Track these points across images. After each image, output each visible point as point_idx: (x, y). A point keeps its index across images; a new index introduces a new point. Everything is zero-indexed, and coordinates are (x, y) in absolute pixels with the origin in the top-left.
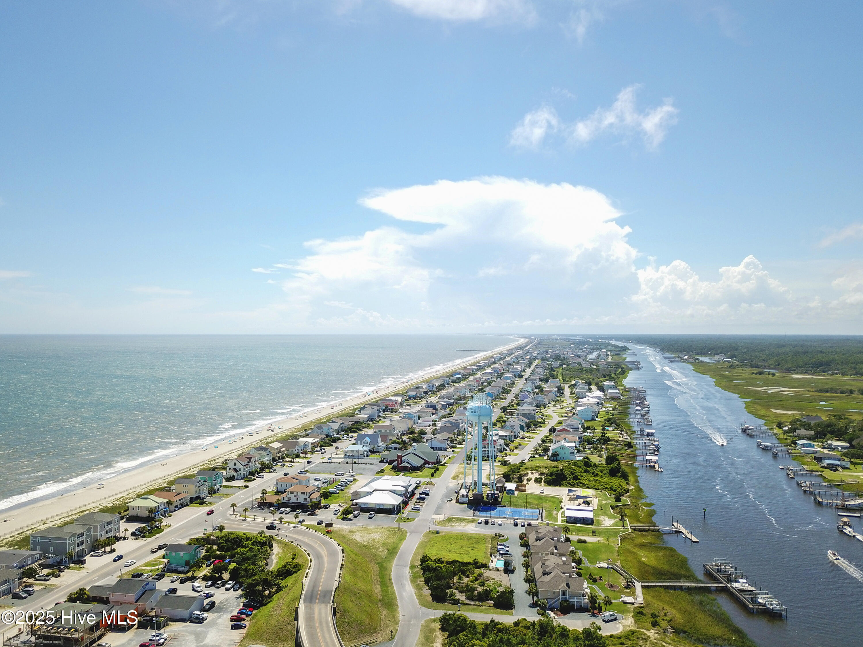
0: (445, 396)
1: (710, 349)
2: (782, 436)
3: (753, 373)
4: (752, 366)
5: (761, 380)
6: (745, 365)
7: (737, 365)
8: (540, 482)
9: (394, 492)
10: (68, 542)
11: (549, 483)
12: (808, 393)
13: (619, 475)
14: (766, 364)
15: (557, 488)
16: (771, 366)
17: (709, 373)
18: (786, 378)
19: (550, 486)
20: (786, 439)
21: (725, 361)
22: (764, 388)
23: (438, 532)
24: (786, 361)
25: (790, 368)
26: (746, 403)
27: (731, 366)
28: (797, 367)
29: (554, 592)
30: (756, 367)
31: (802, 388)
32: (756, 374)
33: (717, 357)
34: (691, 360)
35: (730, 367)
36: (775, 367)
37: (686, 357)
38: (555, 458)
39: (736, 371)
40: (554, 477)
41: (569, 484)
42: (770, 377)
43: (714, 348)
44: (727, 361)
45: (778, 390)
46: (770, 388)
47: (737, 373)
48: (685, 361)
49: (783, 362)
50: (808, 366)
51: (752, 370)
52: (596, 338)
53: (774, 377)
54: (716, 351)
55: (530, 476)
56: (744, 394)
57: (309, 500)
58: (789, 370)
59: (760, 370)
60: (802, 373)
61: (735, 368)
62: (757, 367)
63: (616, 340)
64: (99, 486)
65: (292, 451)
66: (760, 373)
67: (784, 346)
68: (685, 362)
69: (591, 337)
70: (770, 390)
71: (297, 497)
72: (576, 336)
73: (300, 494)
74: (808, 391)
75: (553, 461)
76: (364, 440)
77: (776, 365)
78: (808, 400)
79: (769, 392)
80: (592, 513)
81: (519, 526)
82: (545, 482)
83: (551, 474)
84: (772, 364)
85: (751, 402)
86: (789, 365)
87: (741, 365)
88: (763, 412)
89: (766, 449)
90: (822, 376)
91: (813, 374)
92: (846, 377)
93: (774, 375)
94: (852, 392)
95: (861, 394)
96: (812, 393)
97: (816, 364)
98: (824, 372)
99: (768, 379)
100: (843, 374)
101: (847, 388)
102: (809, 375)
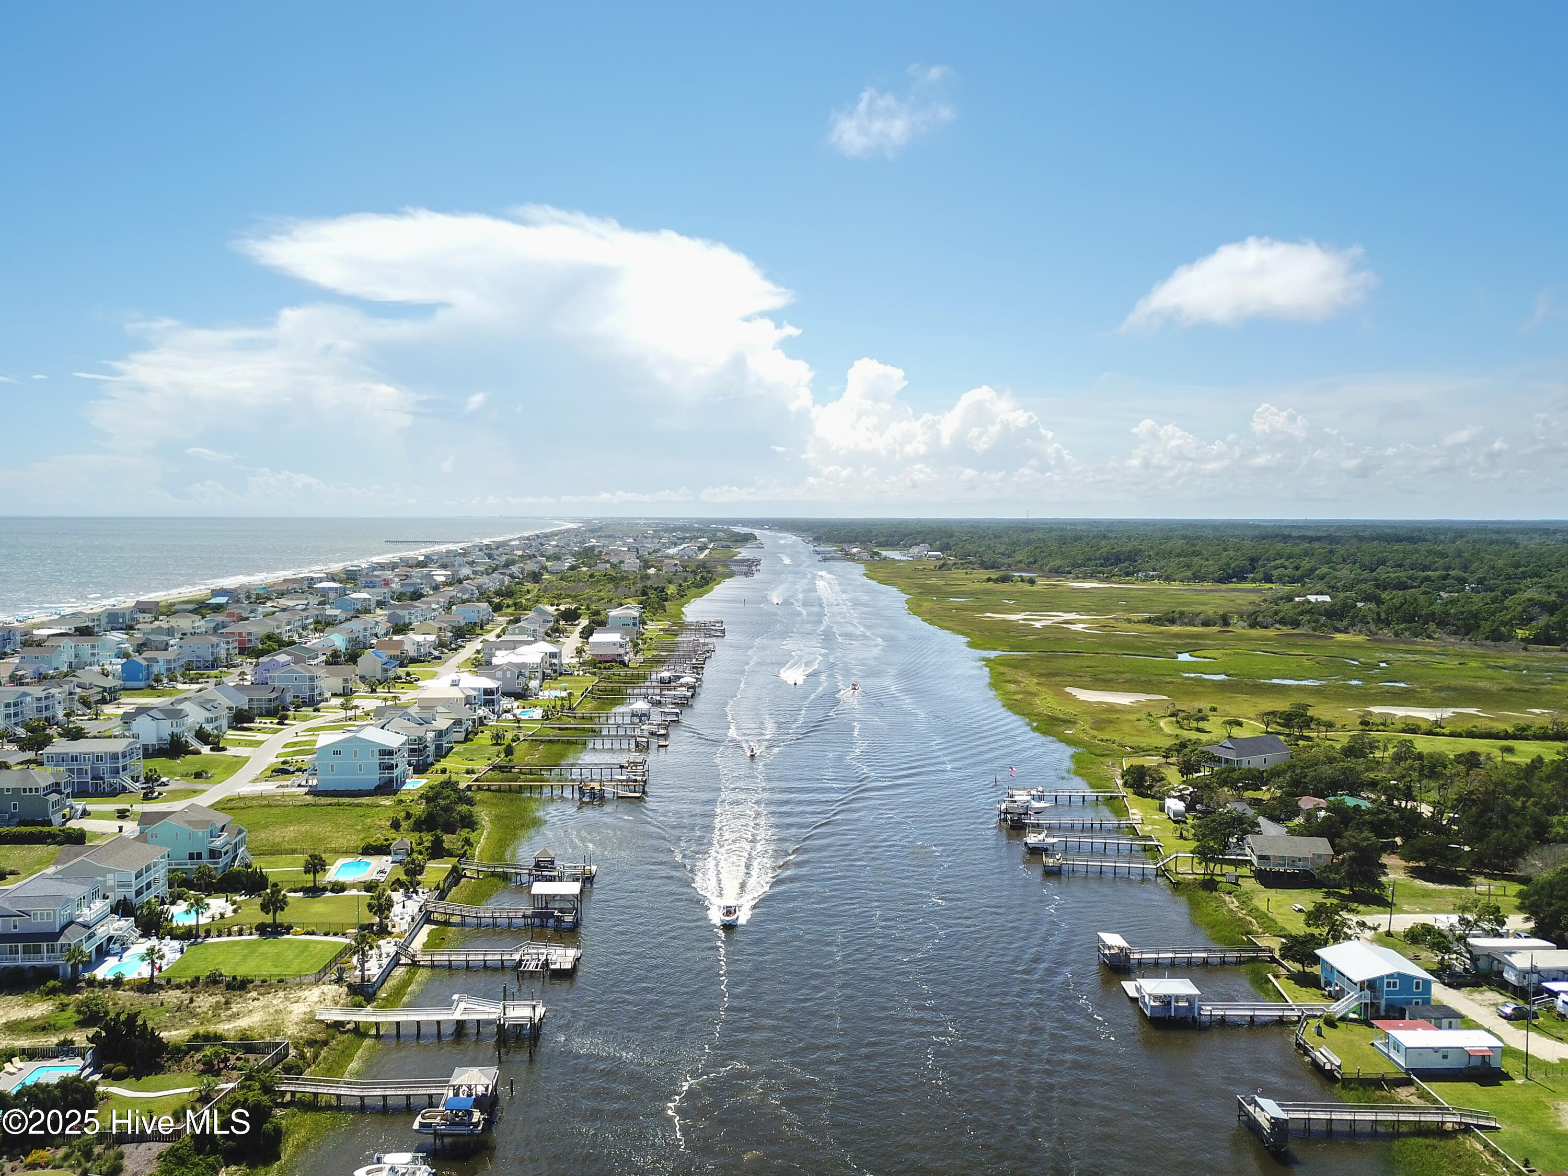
1: (904, 537)
3: (989, 580)
4: (984, 566)
5: (1010, 595)
6: (970, 563)
7: (955, 564)
12: (1129, 625)
14: (1010, 561)
16: (1020, 565)
17: (899, 581)
18: (1059, 589)
21: (930, 556)
22: (1021, 616)
24: (1050, 555)
25: (1060, 567)
26: (991, 664)
27: (943, 565)
28: (1074, 566)
30: (993, 568)
31: (1110, 613)
32: (996, 581)
33: (915, 550)
34: (866, 555)
35: (940, 568)
36: (1029, 566)
37: (854, 550)
39: (954, 576)
42: (1027, 587)
44: (935, 556)
45: (1056, 619)
46: (1035, 616)
47: (955, 579)
48: (852, 558)
49: (1043, 555)
50: (1094, 563)
51: (985, 574)
53: (1035, 588)
54: (915, 538)
56: (979, 635)
58: (1057, 572)
59: (1002, 573)
60: (1085, 577)
61: (950, 569)
62: (994, 566)
66: (1004, 579)
67: (1032, 530)
68: (853, 560)
74: (1129, 621)
77: (1030, 563)
78: (1144, 649)
79: (1038, 625)
84: (1020, 562)
85: (999, 662)
86: (1058, 562)
87: (962, 564)
90: (1128, 583)
91: (1107, 580)
92: (1176, 585)
93: (1032, 582)
94: (1225, 620)
95: (1252, 626)
96: (1138, 626)
97: (1107, 559)
98: (1127, 574)
99: (1024, 593)
100: (1168, 579)
101: (1210, 612)
102: (1101, 580)
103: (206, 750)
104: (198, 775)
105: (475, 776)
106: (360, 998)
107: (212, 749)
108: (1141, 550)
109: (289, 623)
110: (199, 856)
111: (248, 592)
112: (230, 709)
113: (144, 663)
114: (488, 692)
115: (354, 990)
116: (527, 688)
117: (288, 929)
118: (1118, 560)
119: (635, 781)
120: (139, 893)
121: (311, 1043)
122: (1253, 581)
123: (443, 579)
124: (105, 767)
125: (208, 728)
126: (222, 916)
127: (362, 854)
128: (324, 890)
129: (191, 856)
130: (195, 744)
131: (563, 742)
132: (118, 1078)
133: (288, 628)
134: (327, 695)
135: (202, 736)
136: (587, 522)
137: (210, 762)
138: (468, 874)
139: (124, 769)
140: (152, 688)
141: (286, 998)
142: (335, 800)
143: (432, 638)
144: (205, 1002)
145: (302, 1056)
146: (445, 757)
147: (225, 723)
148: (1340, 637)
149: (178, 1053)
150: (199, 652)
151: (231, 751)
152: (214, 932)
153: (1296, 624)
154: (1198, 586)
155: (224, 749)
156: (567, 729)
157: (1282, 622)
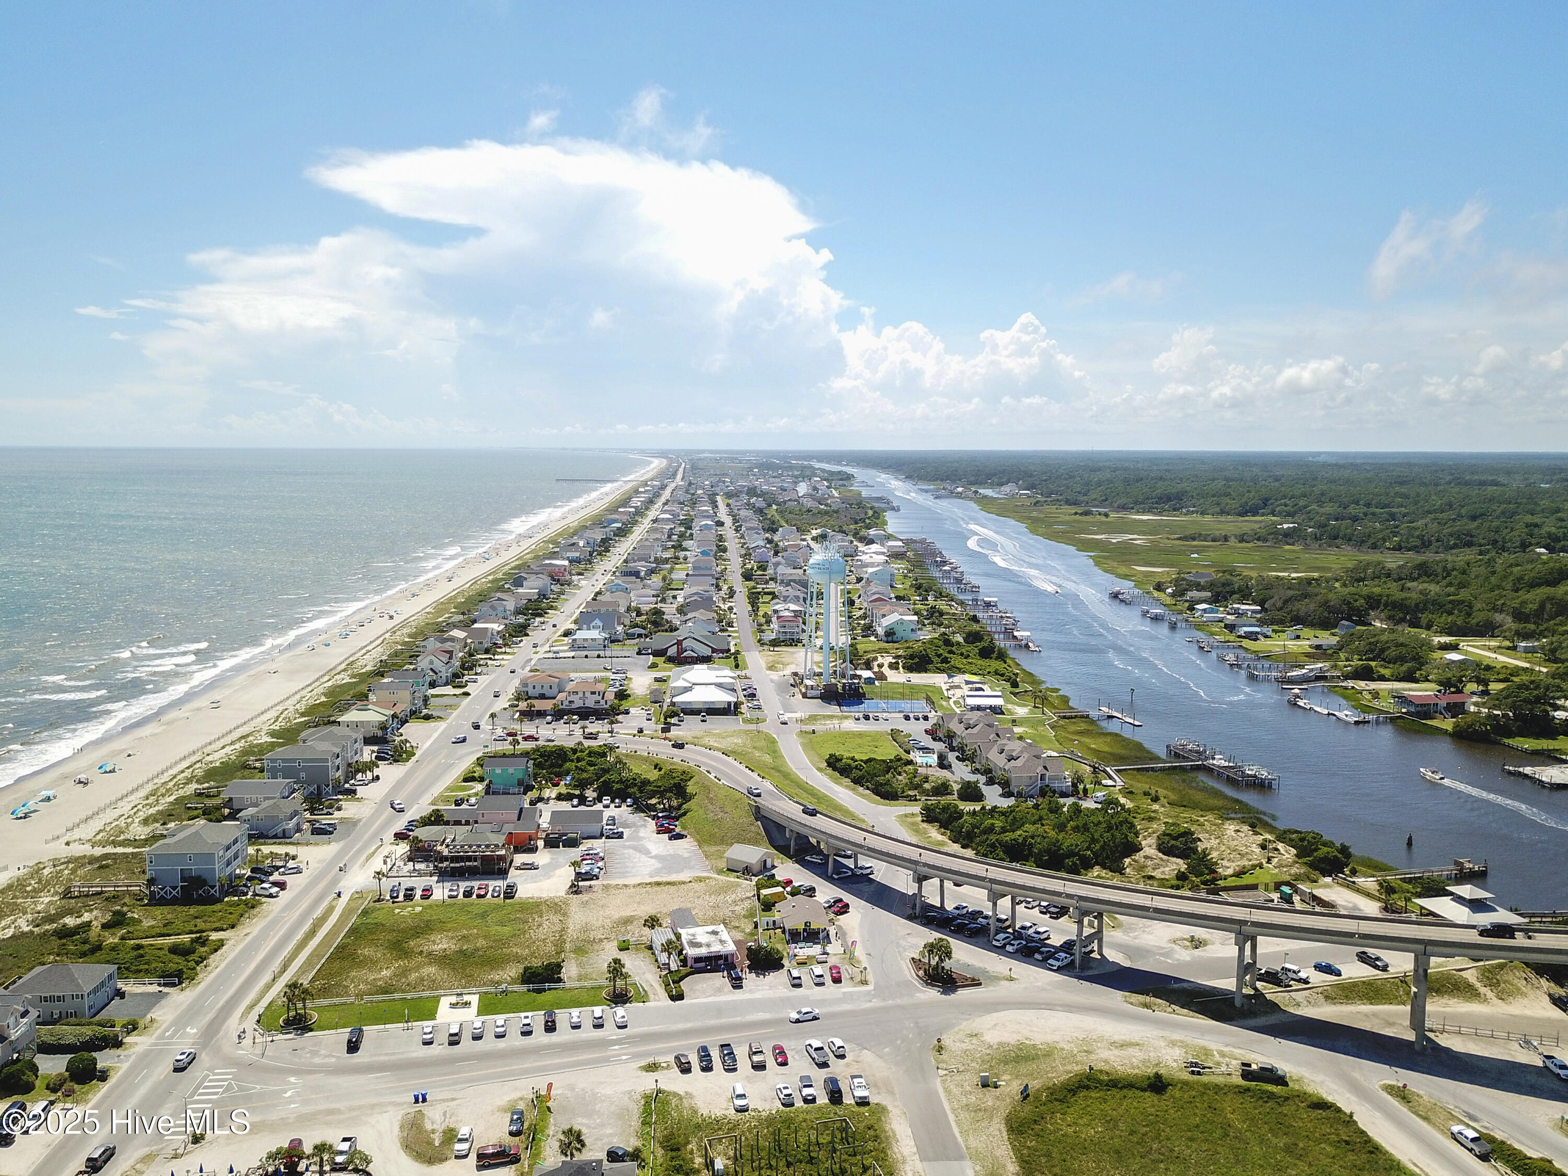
0: (636, 558)
1: (990, 476)
2: (1169, 601)
3: (1076, 513)
4: (1068, 503)
5: (1093, 524)
6: (1056, 500)
7: (1044, 501)
8: (897, 669)
9: (719, 685)
10: (330, 764)
11: (910, 669)
12: (1168, 541)
13: (994, 656)
14: (1086, 499)
15: (924, 675)
16: (1096, 502)
17: (1011, 514)
18: (1126, 520)
19: (911, 672)
20: (1175, 605)
21: (1022, 494)
22: (1104, 536)
23: (814, 732)
24: (1115, 494)
25: (1126, 504)
26: (1093, 558)
27: (1036, 502)
28: (1136, 503)
29: (1031, 777)
30: (1075, 504)
31: (1156, 535)
32: (1081, 514)
33: (1007, 489)
34: (969, 494)
35: (1034, 504)
36: (1103, 504)
37: (960, 489)
38: (890, 639)
39: (1047, 510)
40: (917, 660)
41: (937, 668)
42: (1103, 519)
43: (995, 475)
44: (1025, 494)
45: (1124, 538)
46: (1113, 536)
47: (1050, 513)
48: (959, 496)
49: (1110, 494)
51: (1071, 509)
52: (785, 457)
53: (1109, 519)
54: (999, 478)
55: (880, 660)
56: (1084, 546)
57: (603, 702)
58: (1123, 508)
59: (1083, 508)
60: (1144, 512)
61: (1043, 505)
62: (1075, 503)
63: (818, 461)
64: (215, 705)
65: (481, 643)
66: (1086, 513)
67: (1099, 469)
68: (962, 498)
69: (776, 454)
70: (1116, 539)
71: (584, 697)
72: (744, 453)
73: (588, 694)
74: (1168, 539)
75: (887, 642)
76: (593, 624)
77: (1102, 501)
78: (1174, 551)
79: (1114, 541)
80: (1001, 699)
81: (912, 720)
82: (904, 668)
83: (912, 657)
84: (1095, 499)
85: (1099, 557)
86: (1124, 501)
87: (1050, 501)
88: (1123, 570)
89: (1156, 619)
90: (1175, 516)
91: (1160, 514)
92: (1208, 518)
93: (1106, 515)
94: (1226, 539)
95: (1240, 542)
96: (1174, 542)
97: (1160, 498)
98: (1175, 510)
99: (1102, 522)
100: (1203, 513)
101: (1217, 533)
102: (1155, 514)
108: (1186, 492)
118: (1169, 499)
122: (1263, 515)
148: (1287, 547)
153: (1265, 540)
154: (1223, 519)
157: (1258, 539)
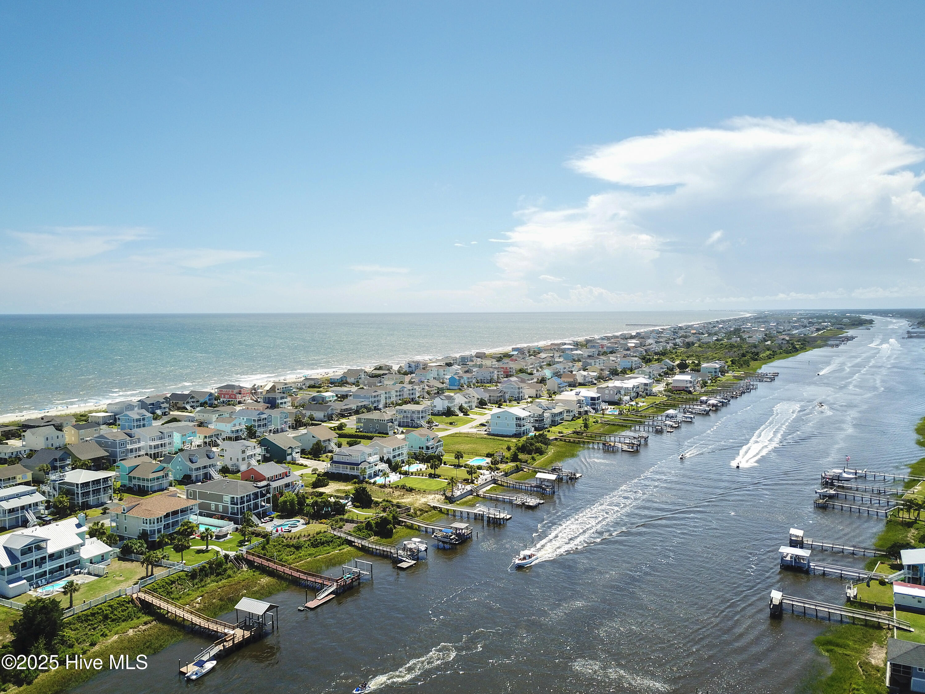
103: (461, 415)
104: (451, 424)
105: (561, 435)
106: (448, 501)
107: (464, 415)
109: (532, 364)
110: (423, 448)
111: (529, 349)
112: (478, 399)
113: (457, 378)
114: (593, 399)
115: (447, 498)
116: (620, 399)
117: (439, 476)
119: (634, 444)
120: (394, 457)
121: (421, 510)
123: (633, 345)
124: (415, 416)
125: (465, 406)
126: (421, 470)
127: (486, 457)
128: (462, 466)
129: (420, 448)
130: (458, 412)
131: (620, 426)
132: (357, 507)
133: (531, 366)
134: (527, 397)
135: (461, 409)
136: (762, 313)
137: (461, 419)
138: (525, 470)
139: (422, 417)
140: (460, 389)
141: (422, 496)
142: (493, 437)
143: (595, 374)
144: (397, 493)
145: (416, 513)
146: (556, 426)
147: (474, 405)
149: (377, 504)
150: (485, 375)
151: (471, 416)
152: (414, 474)
155: (469, 415)
156: (627, 420)
